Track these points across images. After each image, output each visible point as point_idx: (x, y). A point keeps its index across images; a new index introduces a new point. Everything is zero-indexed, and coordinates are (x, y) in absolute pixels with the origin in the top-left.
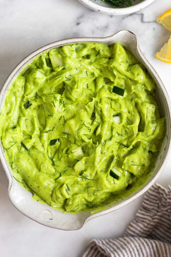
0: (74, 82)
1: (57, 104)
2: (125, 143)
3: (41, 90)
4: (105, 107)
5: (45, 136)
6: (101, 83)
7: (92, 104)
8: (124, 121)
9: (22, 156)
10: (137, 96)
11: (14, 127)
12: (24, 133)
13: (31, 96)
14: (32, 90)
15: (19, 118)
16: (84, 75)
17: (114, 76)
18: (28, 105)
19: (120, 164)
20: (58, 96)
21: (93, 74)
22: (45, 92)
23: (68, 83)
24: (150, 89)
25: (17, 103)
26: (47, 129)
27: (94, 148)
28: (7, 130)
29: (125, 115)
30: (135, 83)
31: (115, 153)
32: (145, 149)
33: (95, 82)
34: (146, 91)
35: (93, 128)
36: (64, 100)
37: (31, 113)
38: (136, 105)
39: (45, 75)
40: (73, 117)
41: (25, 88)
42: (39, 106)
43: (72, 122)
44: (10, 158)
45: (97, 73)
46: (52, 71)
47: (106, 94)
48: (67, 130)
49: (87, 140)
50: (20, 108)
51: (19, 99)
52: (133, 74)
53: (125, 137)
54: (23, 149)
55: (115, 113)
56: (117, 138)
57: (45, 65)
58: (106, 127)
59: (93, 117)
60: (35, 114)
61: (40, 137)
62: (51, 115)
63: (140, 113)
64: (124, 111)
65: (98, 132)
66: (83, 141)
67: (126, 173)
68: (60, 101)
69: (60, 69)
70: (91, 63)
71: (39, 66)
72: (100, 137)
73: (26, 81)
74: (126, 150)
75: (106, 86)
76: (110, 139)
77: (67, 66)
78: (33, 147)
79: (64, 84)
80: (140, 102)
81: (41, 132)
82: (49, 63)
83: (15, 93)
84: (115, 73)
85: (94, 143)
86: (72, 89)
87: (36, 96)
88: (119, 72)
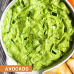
0: (34, 11)
1: (27, 21)
2: (58, 38)
3: (20, 15)
4: (49, 22)
5: (22, 36)
6: (46, 11)
7: (43, 21)
8: (58, 28)
9: (12, 45)
10: (63, 16)
11: (8, 33)
12: (12, 35)
13: (15, 18)
14: (16, 15)
15: (10, 28)
16: (38, 8)
17: (52, 8)
18: (14, 22)
19: (56, 47)
20: (28, 18)
21: (42, 7)
22: (22, 16)
23: (32, 11)
24: (68, 13)
25: (9, 21)
26: (23, 33)
27: (44, 41)
28: (5, 34)
29: (58, 25)
30: (62, 10)
31: (54, 43)
32: (67, 40)
33: (44, 11)
34: (67, 14)
35: (44, 32)
36: (30, 19)
37: (15, 26)
38: (63, 20)
39: (21, 8)
40: (35, 27)
41: (12, 14)
42: (19, 23)
43: (34, 29)
44: (7, 46)
45: (44, 7)
46: (24, 6)
47: (49, 16)
48: (32, 33)
49: (41, 37)
50: (10, 23)
51: (10, 20)
52: (61, 6)
53: (58, 35)
54: (12, 42)
55: (53, 24)
56: (54, 36)
57: (21, 4)
58: (50, 31)
59: (44, 26)
60: (17, 26)
61: (20, 37)
62: (24, 26)
63: (65, 24)
64: (57, 23)
65: (46, 33)
66: (39, 37)
67: (59, 51)
68: (29, 20)
69: (28, 5)
70: (41, 2)
71: (18, 4)
72: (47, 36)
73: (13, 11)
74: (59, 41)
75: (49, 13)
76: (52, 36)
77: (31, 4)
78: (17, 41)
79: (30, 12)
80: (64, 19)
81: (20, 34)
82: (23, 3)
83: (8, 17)
84: (53, 6)
85: (45, 38)
86: (34, 14)
87: (17, 18)
88: (54, 6)
